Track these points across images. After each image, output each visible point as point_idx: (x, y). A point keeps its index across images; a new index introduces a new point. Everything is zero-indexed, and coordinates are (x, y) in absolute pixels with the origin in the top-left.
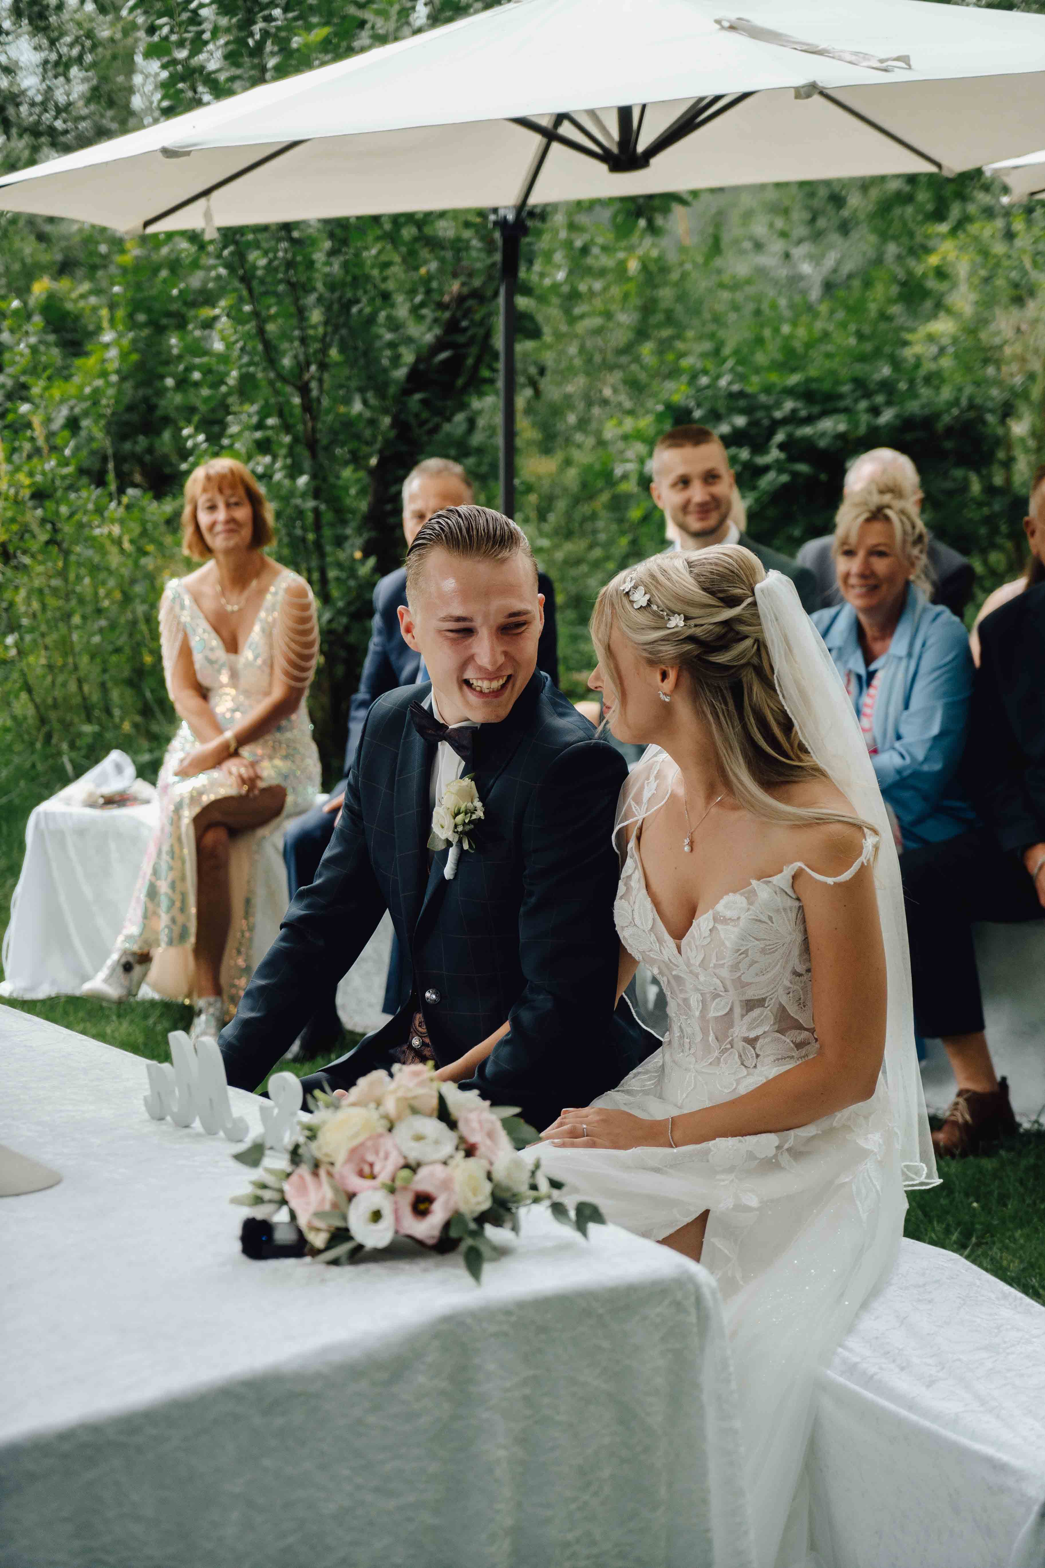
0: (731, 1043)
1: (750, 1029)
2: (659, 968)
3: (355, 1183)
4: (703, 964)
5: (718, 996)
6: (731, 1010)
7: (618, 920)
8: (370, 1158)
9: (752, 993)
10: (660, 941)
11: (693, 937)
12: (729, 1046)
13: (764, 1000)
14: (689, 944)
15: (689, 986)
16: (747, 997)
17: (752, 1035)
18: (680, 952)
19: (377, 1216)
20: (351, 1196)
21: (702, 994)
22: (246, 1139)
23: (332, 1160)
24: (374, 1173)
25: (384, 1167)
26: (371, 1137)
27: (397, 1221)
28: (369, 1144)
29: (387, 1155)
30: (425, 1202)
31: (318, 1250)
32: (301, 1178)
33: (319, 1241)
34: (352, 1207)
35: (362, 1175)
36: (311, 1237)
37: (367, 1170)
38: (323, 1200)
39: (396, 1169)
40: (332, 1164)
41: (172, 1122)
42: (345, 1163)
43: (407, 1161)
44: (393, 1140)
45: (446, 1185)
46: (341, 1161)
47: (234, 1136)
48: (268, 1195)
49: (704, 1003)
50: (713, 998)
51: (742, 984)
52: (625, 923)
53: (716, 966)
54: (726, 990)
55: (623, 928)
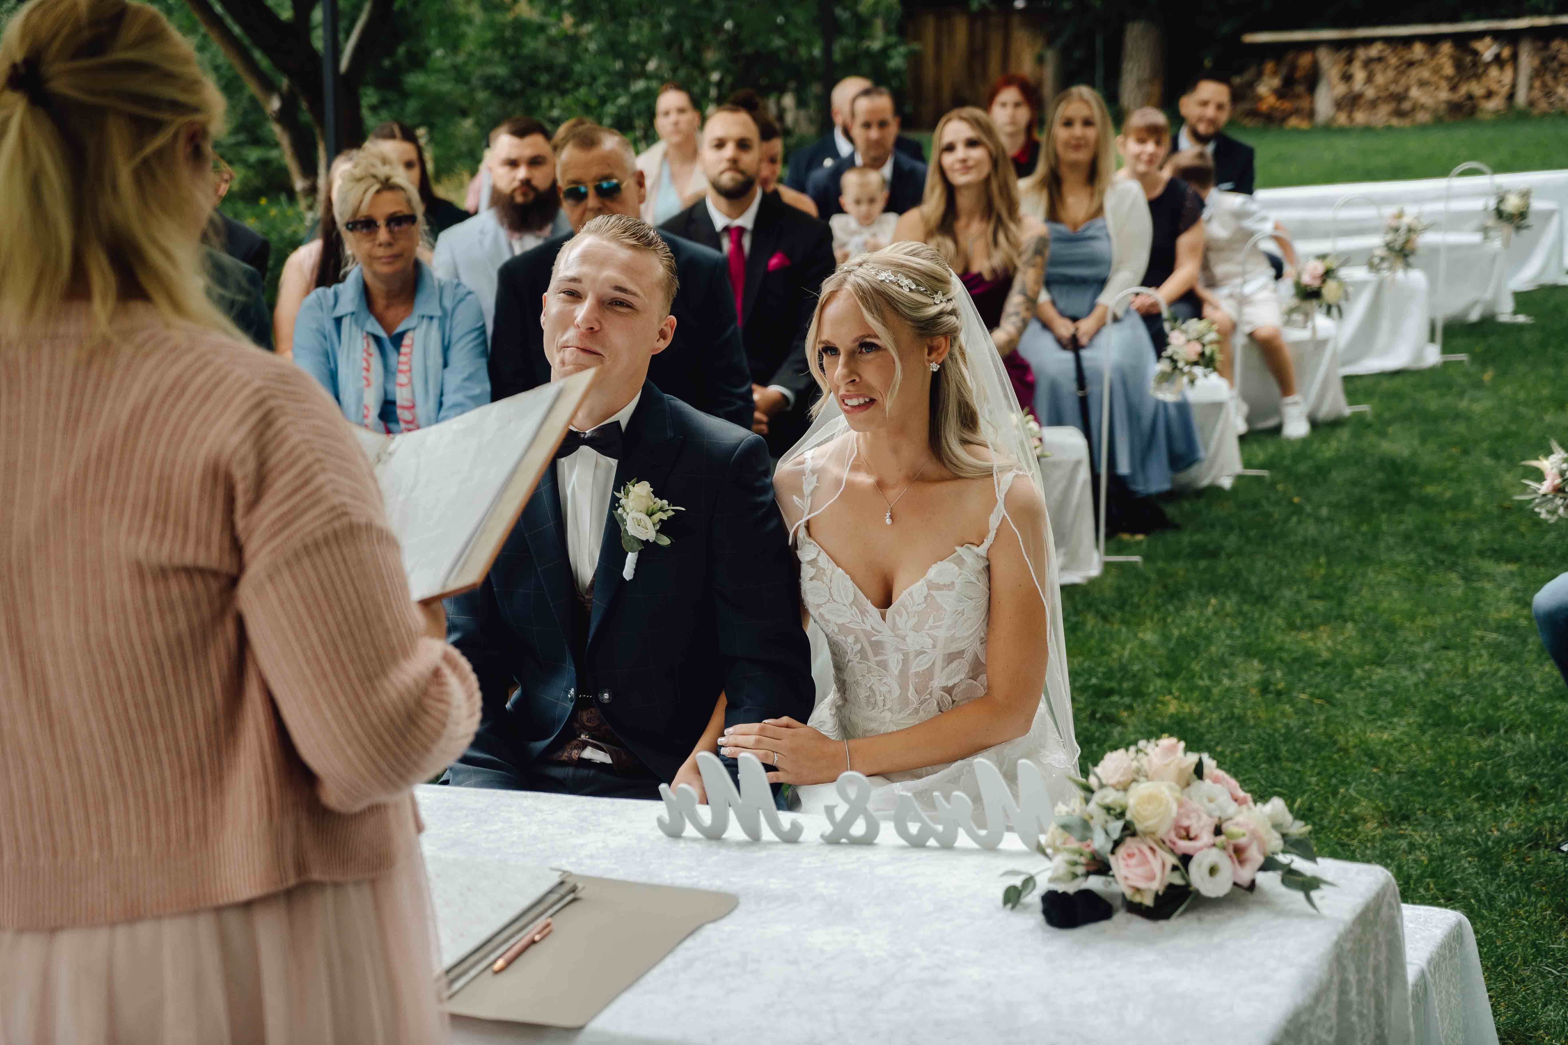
0: (930, 694)
1: (948, 679)
2: (856, 637)
3: (1184, 846)
4: (916, 629)
5: (924, 652)
6: (933, 664)
7: (810, 598)
8: (1186, 823)
9: (955, 648)
10: (863, 612)
11: (905, 606)
12: (929, 696)
13: (963, 651)
14: (898, 611)
15: (890, 649)
16: (951, 651)
17: (950, 684)
18: (884, 620)
19: (1213, 871)
20: (1186, 859)
21: (904, 654)
22: (801, 839)
23: (1153, 830)
24: (1192, 835)
25: (1202, 828)
26: (1181, 805)
27: (1235, 873)
28: (1182, 811)
29: (1199, 818)
30: (1239, 853)
31: (1148, 908)
32: (1140, 851)
33: (1148, 901)
34: (1193, 867)
35: (1181, 838)
36: (1137, 899)
37: (1184, 833)
38: (1164, 865)
39: (1212, 828)
40: (1153, 833)
41: (700, 836)
42: (1169, 831)
43: (1216, 821)
44: (1195, 804)
45: (1255, 835)
46: (1165, 830)
47: (791, 838)
48: (1080, 870)
49: (905, 662)
50: (917, 656)
51: (953, 639)
52: (818, 601)
53: (931, 628)
54: (934, 646)
55: (819, 606)
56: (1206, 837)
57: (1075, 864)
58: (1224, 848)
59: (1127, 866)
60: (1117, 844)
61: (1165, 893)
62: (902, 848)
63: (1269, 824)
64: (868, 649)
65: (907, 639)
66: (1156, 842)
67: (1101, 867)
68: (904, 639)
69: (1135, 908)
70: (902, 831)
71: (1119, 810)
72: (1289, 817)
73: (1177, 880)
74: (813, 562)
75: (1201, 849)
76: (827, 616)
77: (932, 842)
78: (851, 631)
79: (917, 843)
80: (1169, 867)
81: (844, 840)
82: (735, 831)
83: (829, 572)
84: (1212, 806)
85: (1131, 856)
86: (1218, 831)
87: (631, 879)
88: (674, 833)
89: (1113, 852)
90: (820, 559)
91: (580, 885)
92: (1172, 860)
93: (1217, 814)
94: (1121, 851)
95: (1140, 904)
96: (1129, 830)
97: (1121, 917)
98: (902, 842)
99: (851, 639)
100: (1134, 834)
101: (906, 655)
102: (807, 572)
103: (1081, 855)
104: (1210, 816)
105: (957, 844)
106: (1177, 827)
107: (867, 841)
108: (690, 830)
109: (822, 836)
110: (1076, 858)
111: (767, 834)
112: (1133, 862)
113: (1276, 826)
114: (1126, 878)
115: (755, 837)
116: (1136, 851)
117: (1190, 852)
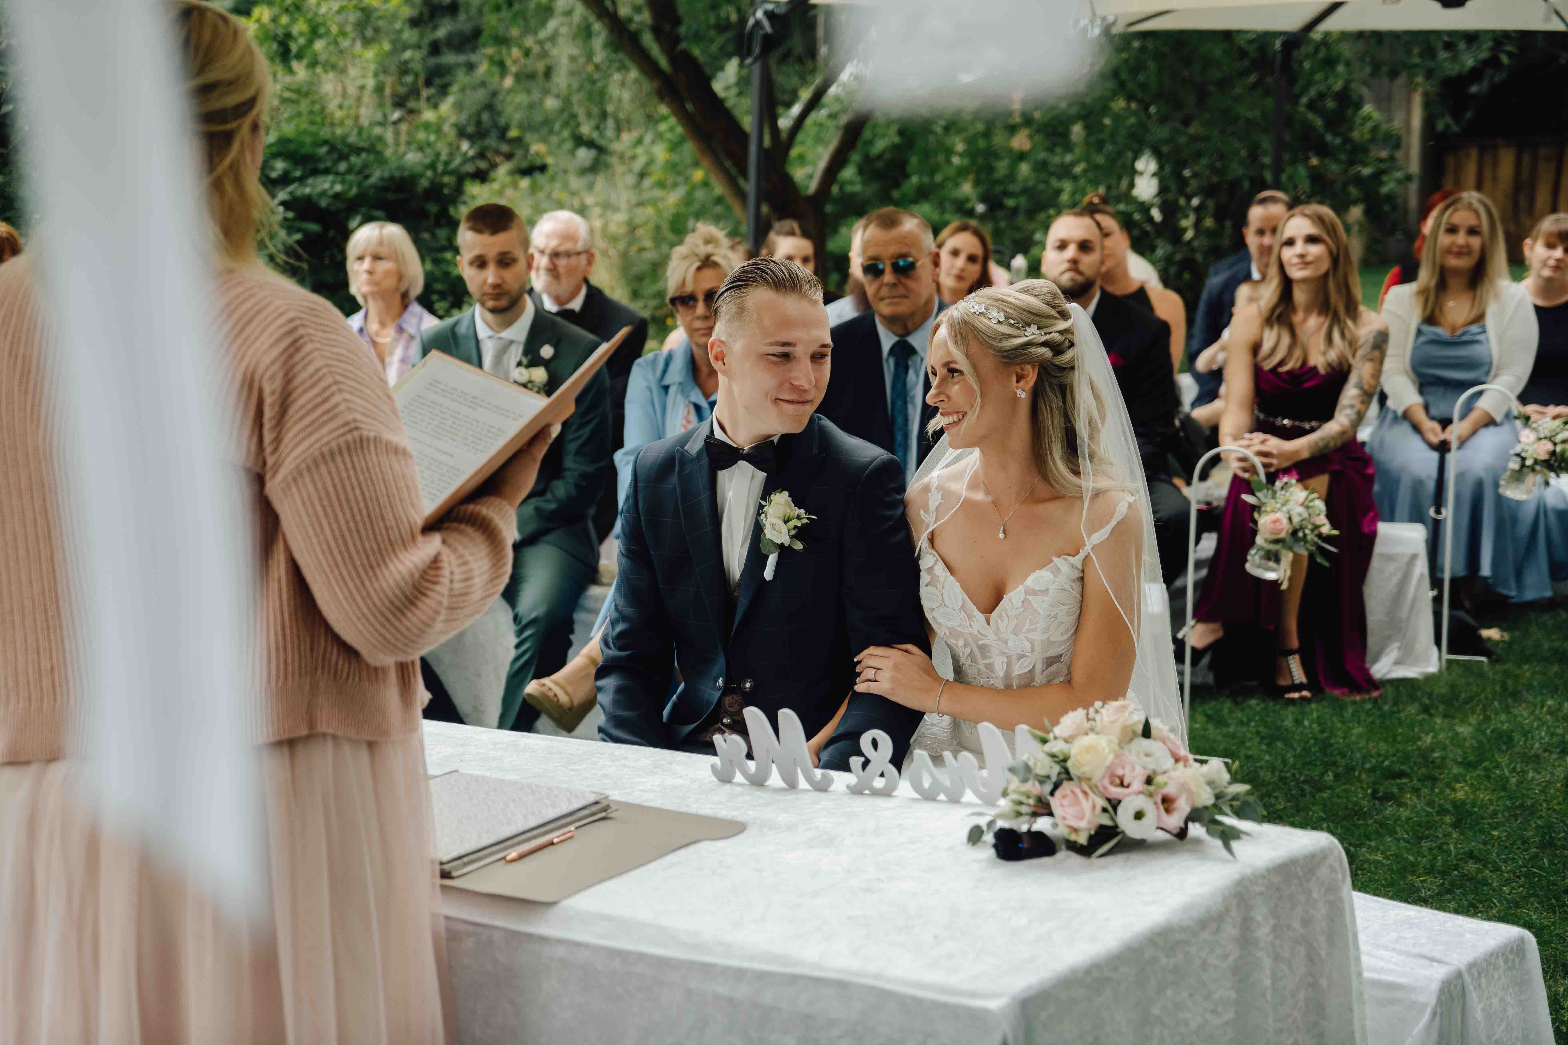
1: (1048, 681)
2: (965, 640)
3: (1115, 792)
4: (1016, 632)
5: (1024, 656)
6: (1034, 667)
7: (926, 603)
8: (1120, 772)
9: (1053, 652)
10: (970, 617)
11: (1005, 610)
13: (1059, 657)
14: (1000, 616)
15: (994, 652)
16: (1049, 655)
18: (989, 624)
19: (1139, 816)
20: (1115, 803)
21: (1007, 657)
22: (831, 789)
23: (1088, 776)
24: (1125, 783)
25: (1134, 778)
26: (1117, 756)
27: (1159, 817)
28: (1117, 761)
29: (1133, 769)
30: (1167, 802)
31: (1082, 846)
32: (1072, 792)
33: (1082, 839)
34: (1120, 809)
35: (1116, 786)
36: (1073, 837)
37: (1118, 781)
38: (1094, 807)
39: (1144, 778)
40: (1089, 779)
41: (747, 782)
42: (1103, 778)
43: (1148, 772)
44: (1132, 758)
45: (1184, 787)
46: (1098, 776)
47: (822, 787)
48: (1024, 809)
49: (1009, 664)
50: (1019, 659)
51: (1049, 643)
52: (935, 605)
53: (1028, 631)
54: (1033, 650)
55: (932, 610)
56: (1138, 785)
57: (1020, 803)
58: (1151, 795)
59: (1062, 805)
60: (1057, 786)
61: (1096, 833)
62: (914, 800)
63: (1202, 780)
64: (977, 652)
65: (1009, 643)
66: (1090, 787)
67: (1043, 808)
68: (1006, 643)
69: (1073, 847)
70: (917, 786)
71: (1061, 757)
72: (1227, 777)
73: (1106, 821)
74: (930, 570)
75: (1129, 795)
76: (939, 620)
77: (942, 797)
78: (961, 634)
79: (929, 796)
80: (1098, 809)
81: (867, 792)
82: (775, 779)
83: (942, 579)
84: (1147, 759)
85: (1064, 797)
86: (1149, 781)
87: (664, 807)
88: (725, 778)
89: (1052, 793)
90: (936, 568)
91: (614, 807)
92: (1101, 803)
93: (1151, 766)
94: (1058, 793)
95: (1075, 842)
96: (1066, 775)
97: (1063, 855)
98: (917, 796)
99: (961, 643)
100: (1070, 779)
101: (1009, 658)
102: (924, 578)
103: (1029, 797)
104: (1145, 768)
105: (964, 799)
106: (1112, 776)
107: (886, 793)
108: (739, 778)
109: (848, 787)
110: (1023, 799)
111: (803, 784)
112: (1065, 802)
113: (1211, 783)
114: (1064, 818)
115: (792, 785)
116: (1069, 792)
117: (1120, 797)
